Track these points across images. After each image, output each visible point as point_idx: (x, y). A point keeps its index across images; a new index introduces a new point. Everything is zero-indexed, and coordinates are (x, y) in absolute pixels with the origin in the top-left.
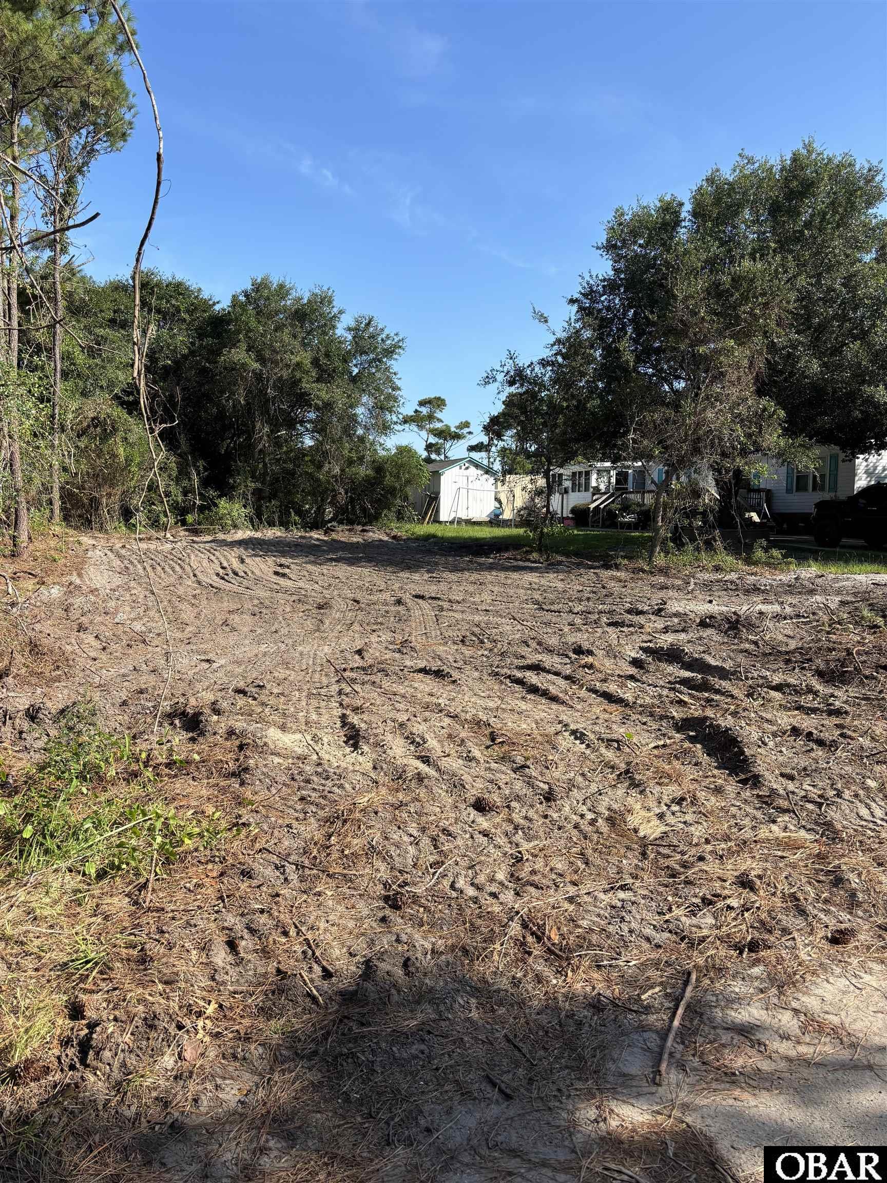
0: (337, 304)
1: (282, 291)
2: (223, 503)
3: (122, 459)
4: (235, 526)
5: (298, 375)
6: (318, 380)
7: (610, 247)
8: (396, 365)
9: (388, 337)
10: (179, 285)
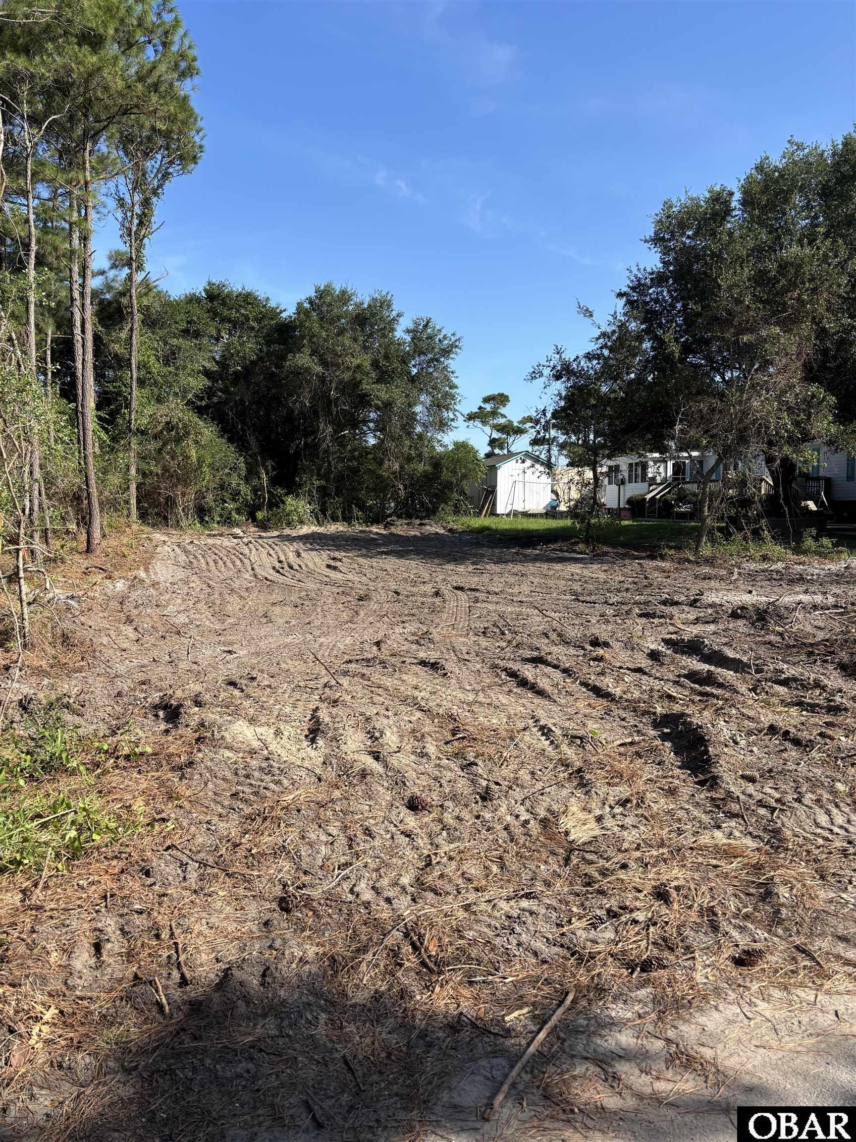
0: (396, 308)
1: (344, 297)
2: (289, 500)
3: (194, 460)
4: (302, 522)
5: (358, 376)
6: (378, 381)
7: (657, 240)
8: (453, 363)
9: (445, 337)
10: (249, 295)
